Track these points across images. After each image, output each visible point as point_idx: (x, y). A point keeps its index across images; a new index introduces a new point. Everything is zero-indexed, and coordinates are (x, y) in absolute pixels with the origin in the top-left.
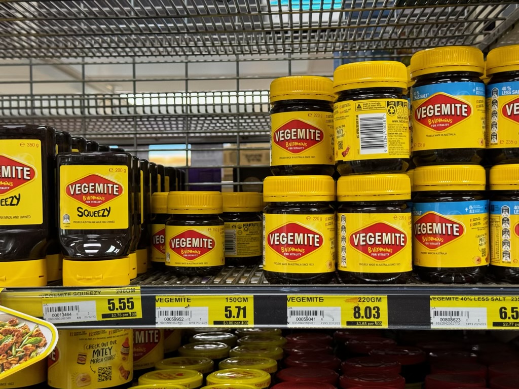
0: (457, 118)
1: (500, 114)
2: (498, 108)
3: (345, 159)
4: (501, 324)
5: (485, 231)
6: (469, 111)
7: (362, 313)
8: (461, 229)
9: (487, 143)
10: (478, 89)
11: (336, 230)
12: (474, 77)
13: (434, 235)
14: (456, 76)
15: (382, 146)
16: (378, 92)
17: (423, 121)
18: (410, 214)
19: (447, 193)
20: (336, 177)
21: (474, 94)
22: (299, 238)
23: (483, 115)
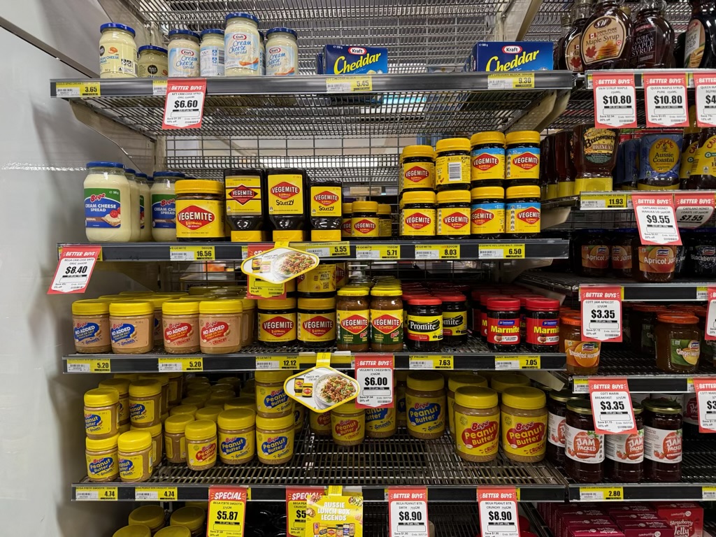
0: (492, 165)
1: (512, 163)
2: (510, 161)
3: (442, 184)
4: (509, 256)
5: (503, 217)
6: (498, 162)
7: (449, 252)
8: (493, 216)
9: (505, 177)
10: (502, 151)
11: (436, 217)
12: (500, 146)
13: (480, 219)
14: (492, 145)
15: (459, 177)
16: (457, 153)
17: (476, 166)
18: (469, 209)
19: (486, 200)
20: (436, 192)
21: (500, 154)
22: (421, 220)
23: (504, 164)
